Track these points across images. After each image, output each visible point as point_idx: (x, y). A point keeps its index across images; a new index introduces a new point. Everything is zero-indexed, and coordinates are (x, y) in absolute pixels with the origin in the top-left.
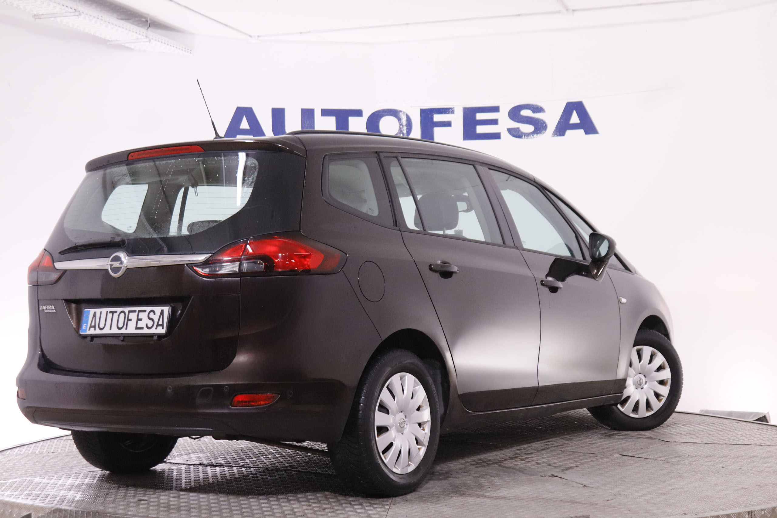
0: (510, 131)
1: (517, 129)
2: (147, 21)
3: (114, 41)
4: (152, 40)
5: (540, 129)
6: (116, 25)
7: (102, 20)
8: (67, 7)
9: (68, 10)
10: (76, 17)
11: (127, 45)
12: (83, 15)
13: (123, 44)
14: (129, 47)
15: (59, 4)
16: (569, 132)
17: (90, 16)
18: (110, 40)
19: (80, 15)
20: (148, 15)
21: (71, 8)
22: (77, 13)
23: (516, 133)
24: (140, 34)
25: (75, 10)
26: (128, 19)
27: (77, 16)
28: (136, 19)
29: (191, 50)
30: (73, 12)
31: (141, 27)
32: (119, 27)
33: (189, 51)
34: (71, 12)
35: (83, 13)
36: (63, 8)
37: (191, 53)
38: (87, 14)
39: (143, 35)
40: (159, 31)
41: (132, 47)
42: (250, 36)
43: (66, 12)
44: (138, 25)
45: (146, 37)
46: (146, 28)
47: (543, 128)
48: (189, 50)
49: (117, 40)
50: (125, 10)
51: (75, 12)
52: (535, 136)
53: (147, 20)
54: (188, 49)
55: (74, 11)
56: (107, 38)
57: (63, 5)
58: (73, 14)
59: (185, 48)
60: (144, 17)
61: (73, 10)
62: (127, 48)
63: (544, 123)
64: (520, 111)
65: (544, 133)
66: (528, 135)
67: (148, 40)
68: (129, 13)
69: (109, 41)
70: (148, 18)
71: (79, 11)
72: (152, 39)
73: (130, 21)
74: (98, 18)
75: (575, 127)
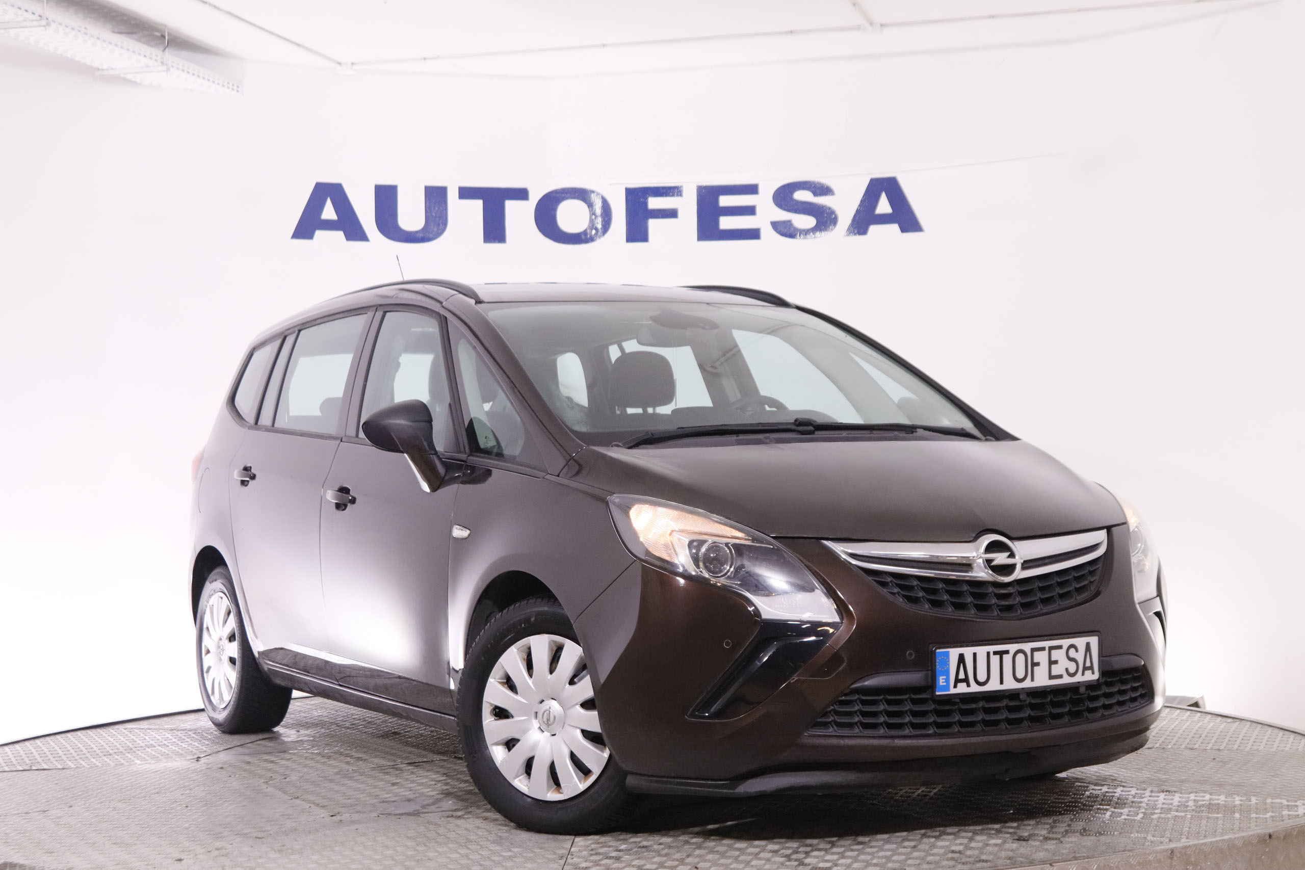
0: (775, 225)
1: (788, 224)
2: (163, 36)
3: (107, 70)
4: (172, 69)
5: (826, 222)
6: (110, 43)
7: (86, 34)
8: (26, 11)
9: (29, 16)
10: (43, 28)
11: (129, 77)
12: (54, 26)
13: (122, 76)
14: (133, 80)
15: (13, 6)
16: (873, 229)
17: (66, 26)
18: (100, 67)
19: (48, 24)
20: (165, 26)
21: (33, 13)
22: (44, 22)
23: (785, 230)
24: (151, 58)
25: (40, 16)
26: (132, 33)
27: (44, 26)
28: (145, 32)
29: (238, 87)
30: (36, 20)
31: (152, 46)
32: (116, 45)
33: (235, 88)
34: (33, 21)
35: (54, 21)
36: (19, 12)
37: (238, 91)
38: (60, 24)
39: (156, 60)
40: (184, 53)
41: (138, 81)
42: (339, 64)
43: (24, 21)
44: (148, 43)
45: (162, 63)
46: (162, 49)
47: (830, 222)
48: (235, 85)
49: (112, 69)
50: (125, 18)
51: (41, 20)
52: (818, 234)
53: (164, 34)
54: (233, 85)
55: (39, 18)
56: (95, 65)
57: (20, 8)
58: (35, 23)
59: (228, 83)
60: (158, 30)
61: (36, 17)
62: (130, 81)
63: (833, 212)
64: (792, 192)
65: (832, 230)
66: (806, 232)
67: (165, 68)
68: (133, 22)
69: (98, 69)
70: (164, 32)
71: (47, 19)
72: (172, 67)
73: (135, 36)
74: (79, 31)
75: (884, 219)
